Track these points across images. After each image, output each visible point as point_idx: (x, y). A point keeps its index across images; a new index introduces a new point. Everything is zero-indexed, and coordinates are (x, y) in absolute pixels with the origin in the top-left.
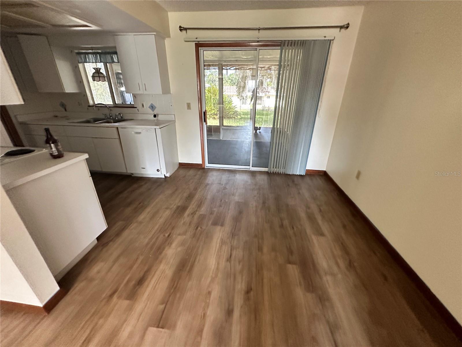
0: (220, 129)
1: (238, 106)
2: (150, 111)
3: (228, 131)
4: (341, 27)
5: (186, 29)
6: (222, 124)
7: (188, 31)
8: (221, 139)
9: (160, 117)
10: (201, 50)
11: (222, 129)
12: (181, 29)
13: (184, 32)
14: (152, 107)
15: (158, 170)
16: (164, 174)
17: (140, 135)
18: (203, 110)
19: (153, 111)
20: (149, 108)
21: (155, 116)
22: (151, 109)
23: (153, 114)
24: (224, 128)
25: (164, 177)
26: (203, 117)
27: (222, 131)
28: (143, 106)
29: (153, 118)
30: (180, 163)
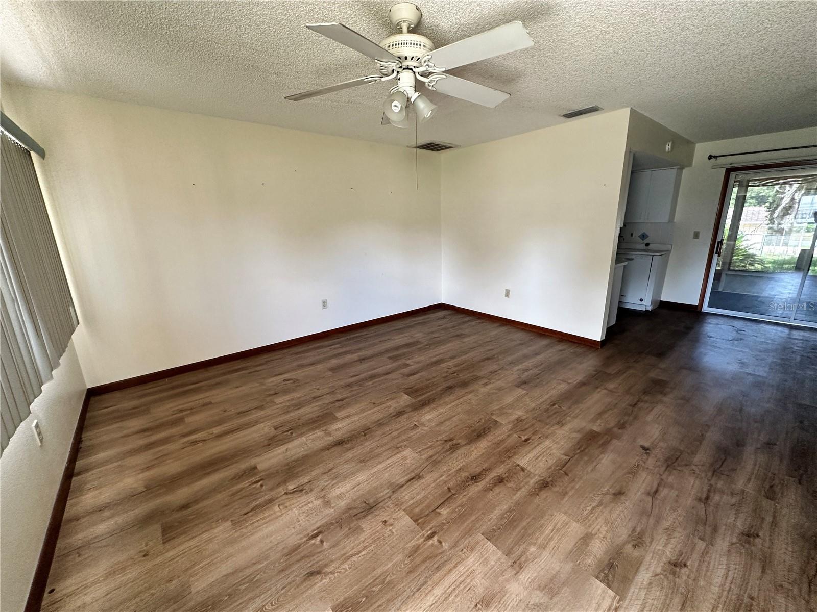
0: (723, 274)
2: (640, 240)
5: (716, 157)
6: (726, 268)
7: (718, 158)
8: (723, 289)
9: (651, 247)
10: (733, 174)
11: (726, 274)
12: (710, 157)
13: (713, 160)
14: (643, 236)
15: (641, 300)
16: (647, 305)
17: (633, 261)
18: (719, 239)
19: (643, 240)
20: (639, 236)
21: (647, 245)
22: (640, 238)
23: (643, 243)
24: (729, 273)
25: (644, 310)
26: (715, 247)
27: (723, 278)
28: (632, 235)
29: (643, 246)
30: (662, 302)
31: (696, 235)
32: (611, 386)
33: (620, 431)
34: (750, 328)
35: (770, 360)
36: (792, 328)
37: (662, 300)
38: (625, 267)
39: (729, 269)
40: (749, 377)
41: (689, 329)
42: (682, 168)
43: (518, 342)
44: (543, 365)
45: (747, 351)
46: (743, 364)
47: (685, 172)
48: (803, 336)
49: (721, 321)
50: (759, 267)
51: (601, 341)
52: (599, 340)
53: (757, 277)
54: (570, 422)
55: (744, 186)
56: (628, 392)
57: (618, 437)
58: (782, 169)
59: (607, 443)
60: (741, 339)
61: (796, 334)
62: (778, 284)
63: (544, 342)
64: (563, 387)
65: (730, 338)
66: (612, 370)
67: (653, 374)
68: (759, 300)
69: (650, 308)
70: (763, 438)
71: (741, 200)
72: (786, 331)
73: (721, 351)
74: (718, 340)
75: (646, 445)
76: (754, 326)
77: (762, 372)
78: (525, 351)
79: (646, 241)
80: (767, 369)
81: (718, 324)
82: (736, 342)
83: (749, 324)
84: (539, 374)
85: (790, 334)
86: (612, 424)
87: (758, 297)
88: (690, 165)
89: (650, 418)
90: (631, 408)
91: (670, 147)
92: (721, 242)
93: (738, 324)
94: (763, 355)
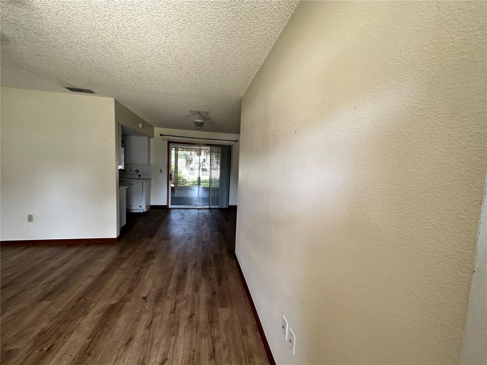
0: (175, 189)
1: (187, 175)
2: (136, 173)
3: (181, 190)
4: (235, 141)
5: (163, 135)
6: (176, 186)
7: (164, 136)
8: (176, 196)
9: (142, 177)
10: (170, 144)
11: (177, 189)
12: (161, 135)
13: (162, 136)
14: (137, 171)
15: (140, 207)
16: (144, 209)
17: (132, 185)
18: (170, 173)
19: (137, 173)
20: (135, 171)
21: (140, 176)
22: (136, 172)
23: (137, 175)
24: (178, 188)
25: (143, 212)
26: (169, 177)
27: (176, 191)
28: (131, 170)
29: (137, 177)
30: (151, 206)
31: (161, 171)
32: (124, 266)
33: (130, 295)
34: (186, 213)
35: (193, 225)
36: (199, 209)
37: (151, 205)
38: (127, 189)
39: (177, 187)
40: (187, 235)
41: (164, 217)
42: (150, 138)
43: (46, 258)
44: (71, 270)
45: (186, 223)
46: (185, 230)
47: (152, 139)
48: (202, 212)
49: (176, 211)
50: (188, 184)
51: (117, 238)
52: (116, 237)
53: (187, 189)
54: (94, 307)
55: (177, 150)
56: (135, 265)
57: (129, 300)
58: (187, 145)
59: (121, 308)
60: (184, 218)
61: (200, 211)
62: (194, 191)
63: (73, 250)
64: (89, 281)
65: (180, 219)
66: (124, 255)
67: (147, 249)
68: (188, 199)
69: (145, 210)
70: (193, 263)
71: (177, 155)
72: (197, 211)
73: (177, 226)
74: (175, 221)
75: (145, 295)
76: (187, 211)
77: (191, 231)
78: (52, 264)
79: (139, 174)
80: (192, 230)
81: (175, 213)
82: (182, 220)
83: (186, 210)
84: (67, 279)
85: (198, 212)
86: (125, 292)
87: (188, 197)
88: (153, 137)
89: (146, 278)
90: (136, 275)
91: (141, 126)
92: (171, 175)
93: (182, 211)
94: (191, 224)
